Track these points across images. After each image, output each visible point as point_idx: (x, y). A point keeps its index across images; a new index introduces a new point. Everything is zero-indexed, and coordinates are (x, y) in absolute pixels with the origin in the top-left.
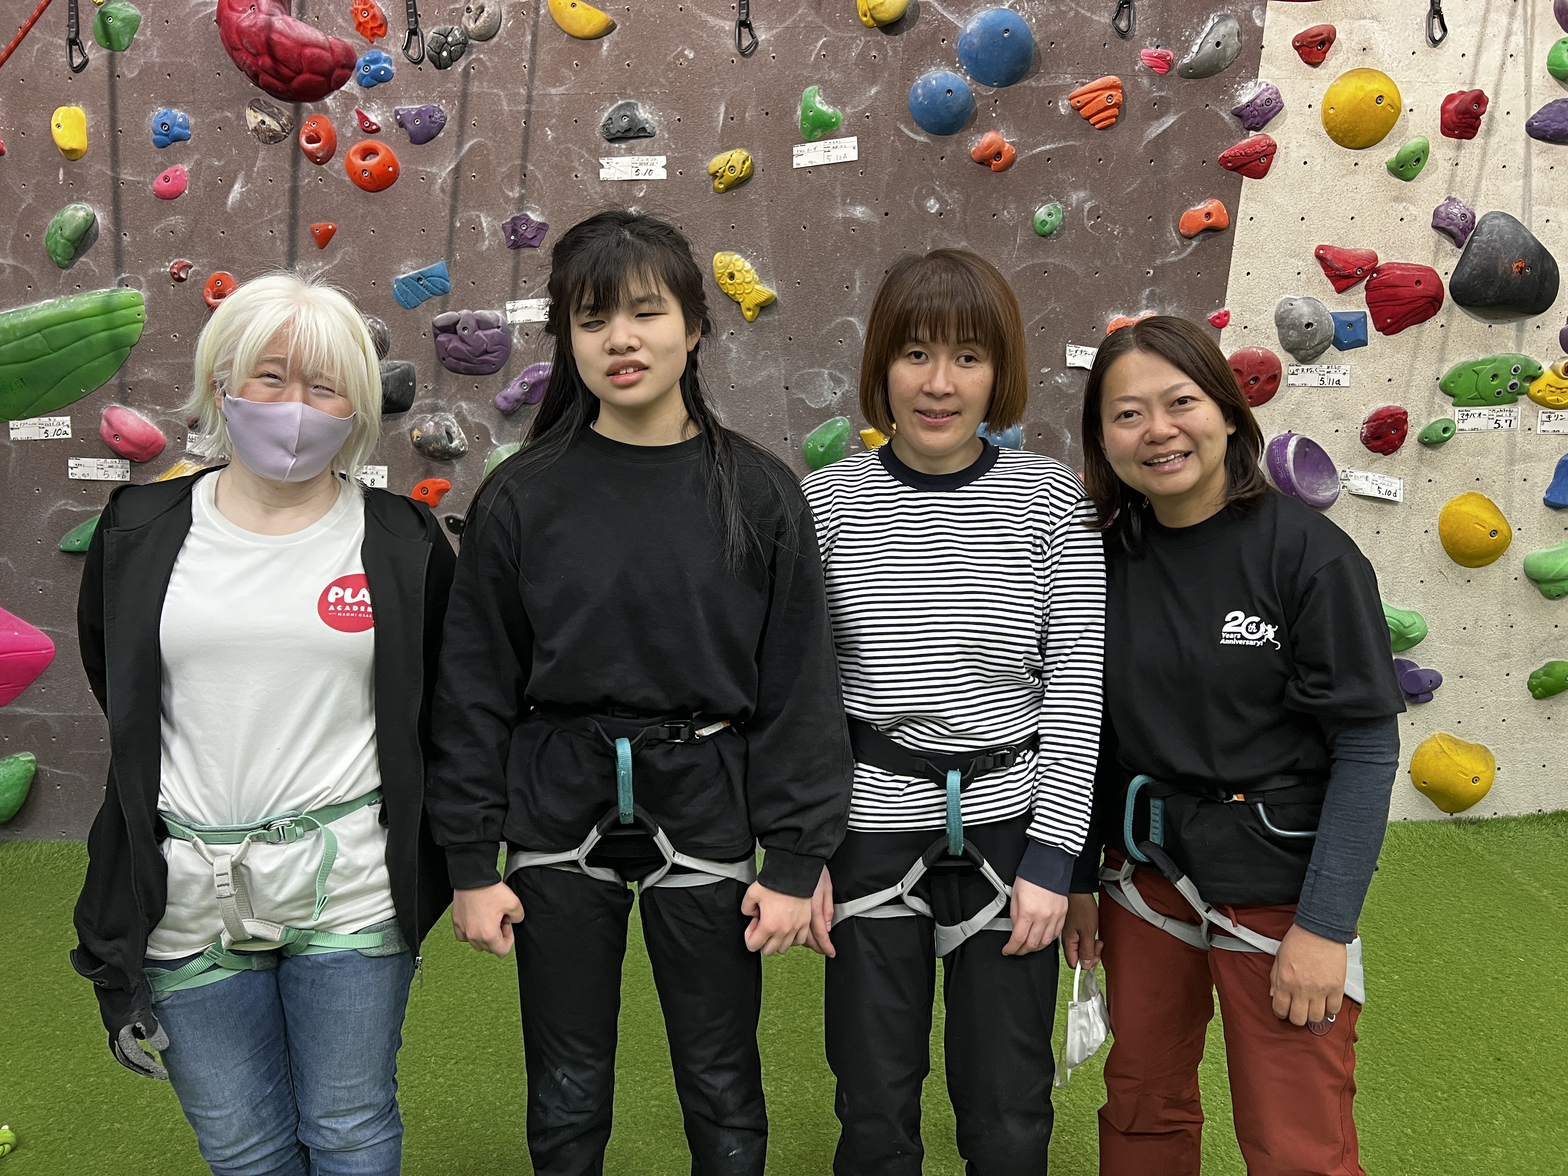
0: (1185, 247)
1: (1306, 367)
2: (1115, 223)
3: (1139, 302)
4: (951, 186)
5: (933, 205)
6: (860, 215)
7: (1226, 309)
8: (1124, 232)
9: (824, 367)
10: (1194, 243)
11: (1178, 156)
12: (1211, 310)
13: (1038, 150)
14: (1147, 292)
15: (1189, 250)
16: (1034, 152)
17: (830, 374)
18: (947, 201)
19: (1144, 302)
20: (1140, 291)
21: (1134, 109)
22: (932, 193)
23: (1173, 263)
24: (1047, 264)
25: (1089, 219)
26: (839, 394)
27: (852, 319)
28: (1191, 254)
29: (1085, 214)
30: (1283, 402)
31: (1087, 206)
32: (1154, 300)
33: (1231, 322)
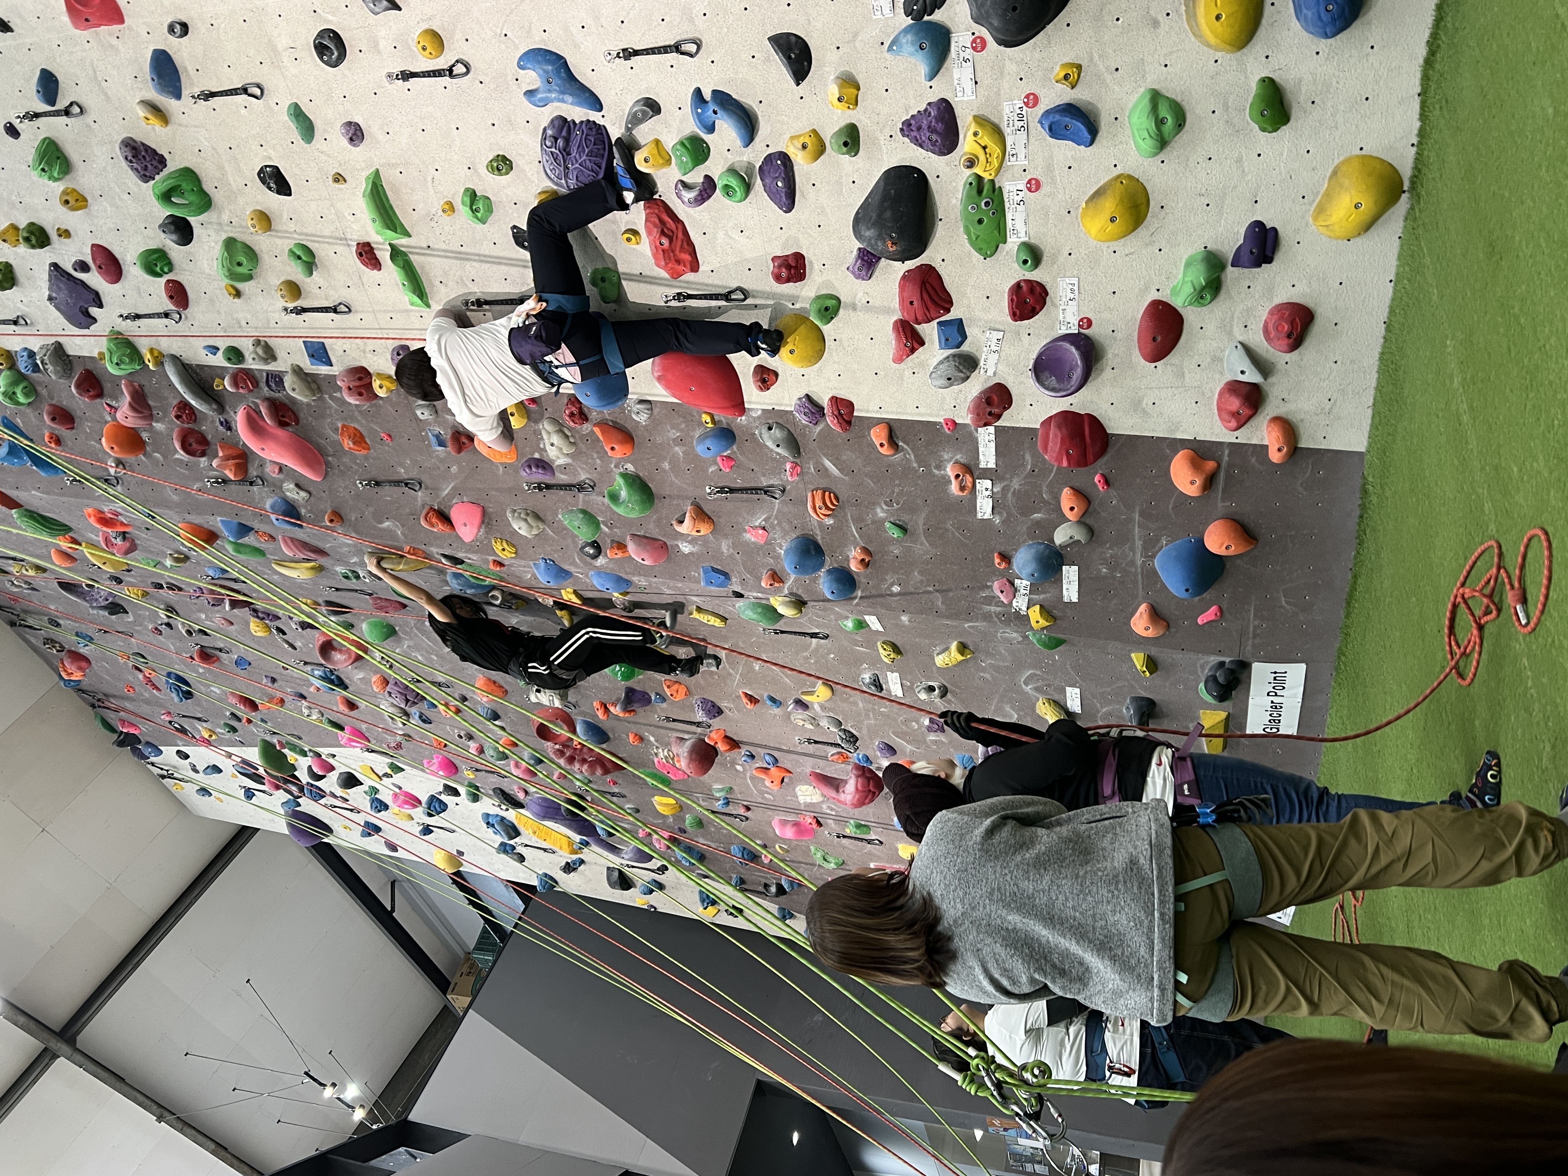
0: (903, 450)
1: (981, 363)
2: (894, 491)
4: (884, 580)
7: (942, 421)
8: (899, 485)
10: (900, 444)
11: (847, 456)
12: (944, 430)
13: (856, 535)
14: (936, 472)
15: (905, 447)
16: (858, 537)
18: (892, 581)
20: (934, 476)
21: (824, 483)
22: (889, 588)
23: (915, 456)
24: (923, 528)
25: (893, 506)
28: (908, 446)
30: (1007, 379)
31: (885, 507)
32: (939, 466)
33: (951, 417)
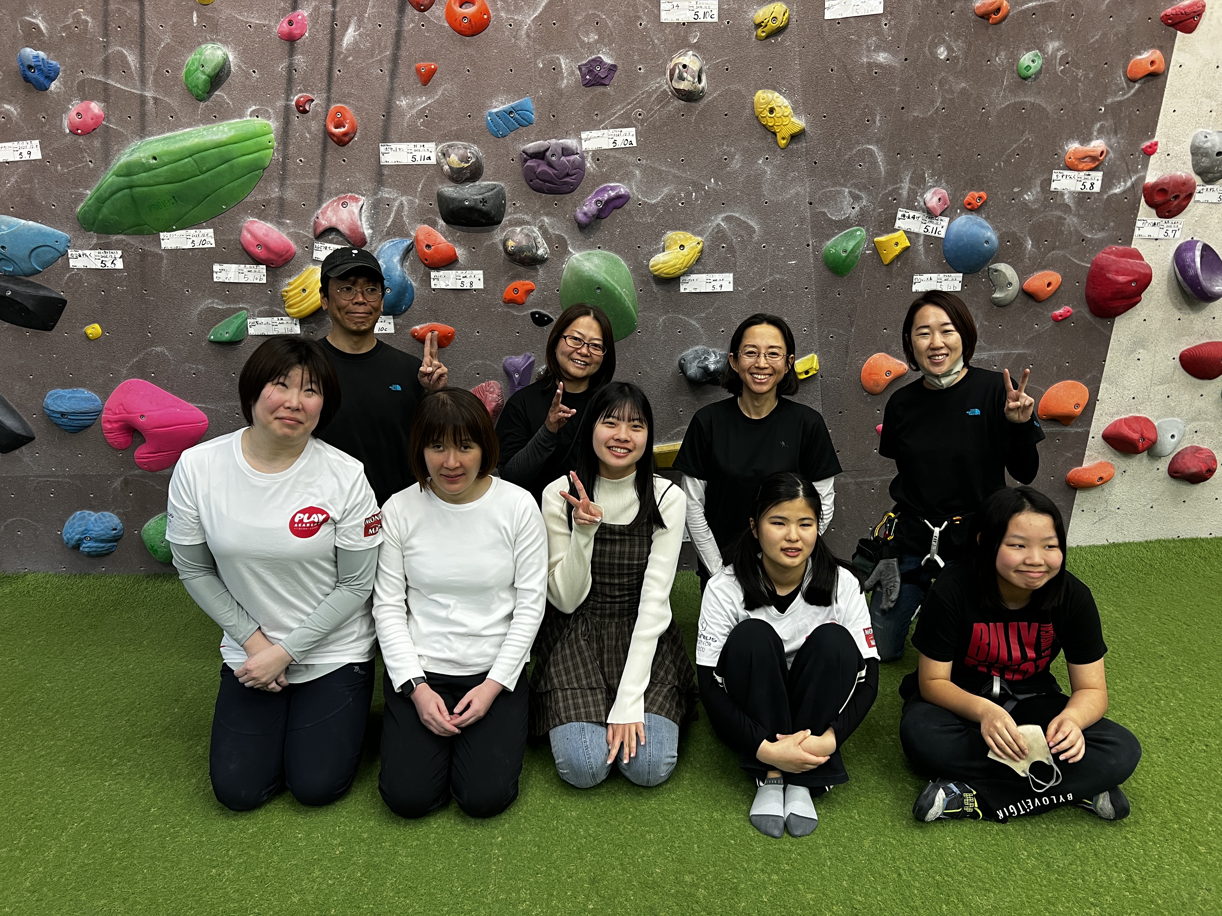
0: (1130, 88)
1: (1209, 187)
2: (1079, 69)
3: (1091, 134)
4: (957, 36)
5: (942, 53)
6: (882, 60)
7: (1155, 139)
8: (1086, 76)
9: (846, 187)
10: (1137, 86)
11: (1131, 13)
12: (1145, 141)
13: (1026, 6)
14: (1098, 125)
15: (1133, 91)
16: (1023, 8)
17: (850, 192)
18: (953, 49)
19: (1095, 133)
20: (1093, 123)
22: (943, 42)
23: (1120, 102)
24: (1025, 102)
25: (1060, 65)
26: (857, 208)
27: (871, 147)
28: (1134, 95)
29: (1058, 61)
30: (1189, 214)
31: (1060, 54)
32: (1102, 132)
33: (1158, 151)
